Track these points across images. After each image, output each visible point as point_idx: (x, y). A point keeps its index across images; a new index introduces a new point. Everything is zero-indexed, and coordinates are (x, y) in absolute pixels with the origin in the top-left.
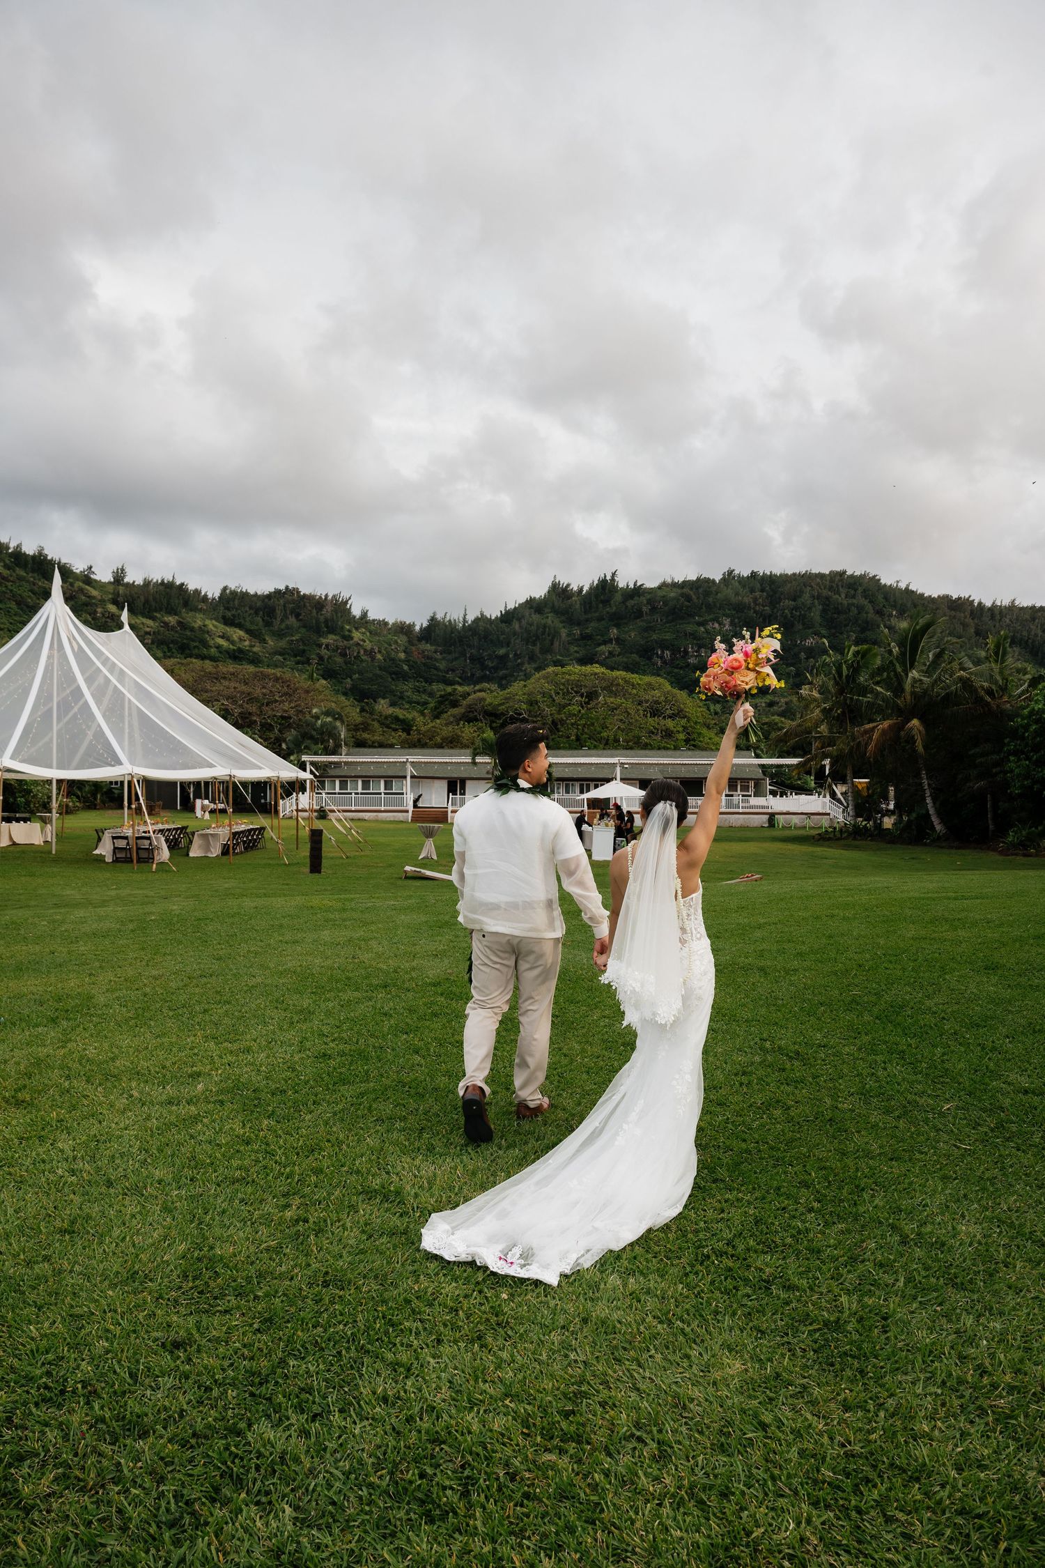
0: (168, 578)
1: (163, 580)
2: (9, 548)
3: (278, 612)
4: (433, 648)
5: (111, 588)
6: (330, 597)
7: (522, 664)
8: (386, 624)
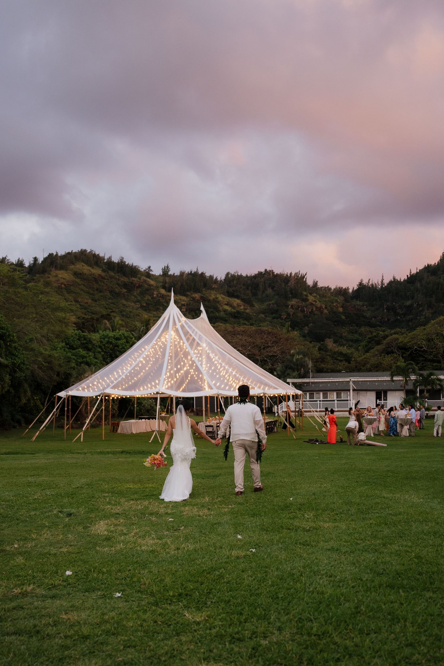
0: (194, 270)
1: (191, 272)
2: (104, 259)
3: (261, 286)
4: (361, 303)
5: (161, 279)
6: (293, 275)
7: (423, 310)
8: (330, 289)
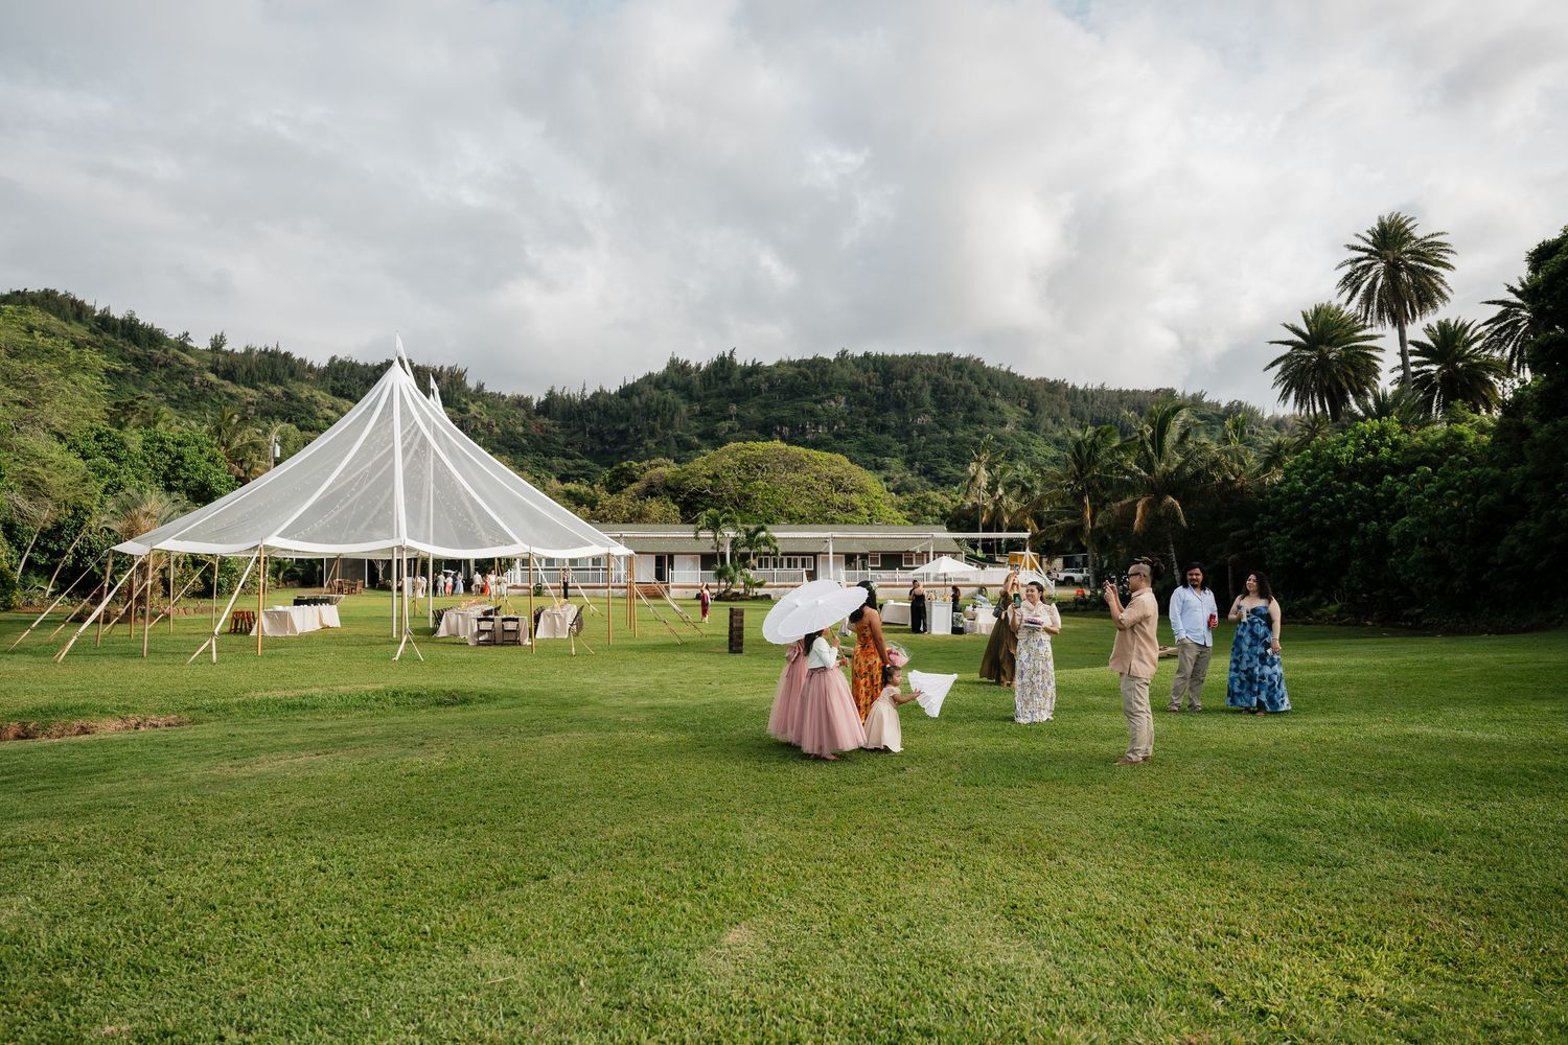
0: (272, 347)
1: (266, 349)
2: (95, 312)
4: (551, 422)
5: (209, 356)
6: (445, 369)
7: (643, 438)
8: (504, 397)
